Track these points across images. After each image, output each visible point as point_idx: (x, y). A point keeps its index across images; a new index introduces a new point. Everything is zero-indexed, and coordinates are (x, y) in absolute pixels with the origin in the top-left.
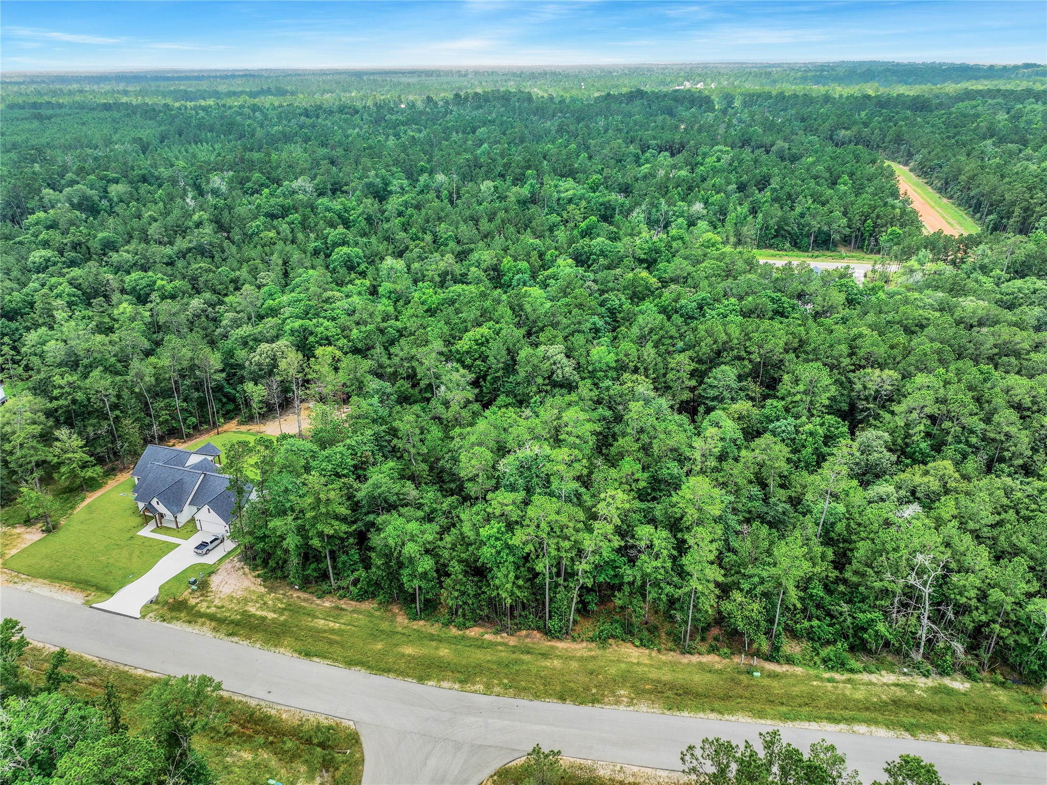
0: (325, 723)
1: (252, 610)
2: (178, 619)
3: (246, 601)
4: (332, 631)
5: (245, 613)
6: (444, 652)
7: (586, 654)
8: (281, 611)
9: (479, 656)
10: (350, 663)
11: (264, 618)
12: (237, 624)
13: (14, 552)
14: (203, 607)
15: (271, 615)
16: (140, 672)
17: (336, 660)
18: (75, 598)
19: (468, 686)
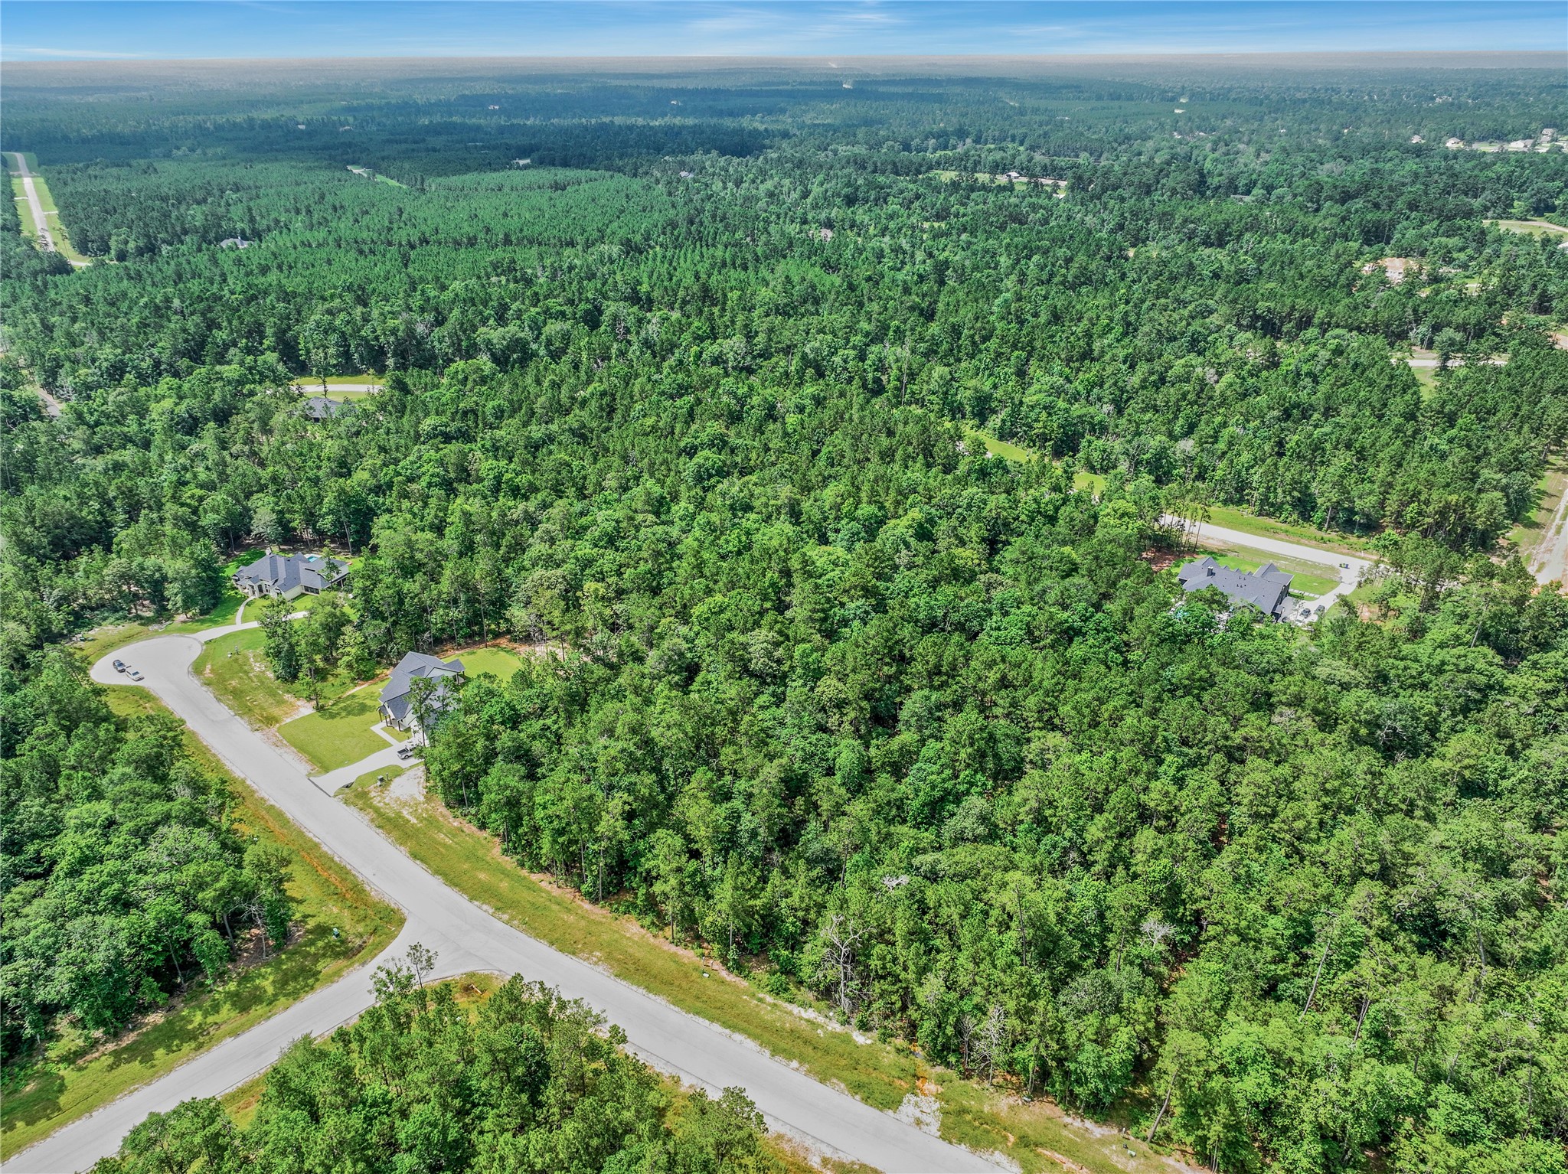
0: (393, 906)
1: (405, 813)
2: (355, 805)
3: (405, 804)
4: (445, 845)
5: (399, 815)
6: (504, 885)
7: (599, 919)
8: (420, 819)
9: (526, 896)
10: (437, 872)
11: (408, 821)
12: (389, 820)
13: (288, 720)
14: (376, 802)
15: (414, 821)
16: (310, 835)
17: (430, 867)
18: (303, 767)
19: (499, 914)
